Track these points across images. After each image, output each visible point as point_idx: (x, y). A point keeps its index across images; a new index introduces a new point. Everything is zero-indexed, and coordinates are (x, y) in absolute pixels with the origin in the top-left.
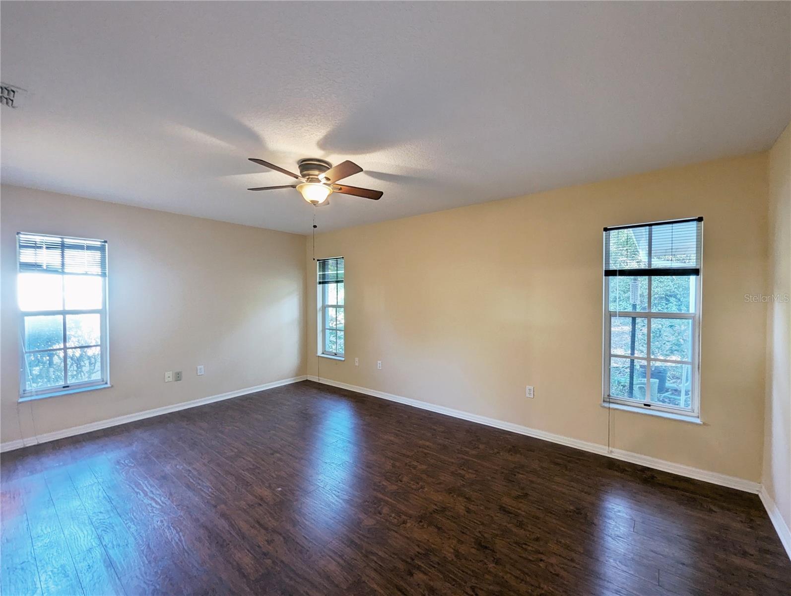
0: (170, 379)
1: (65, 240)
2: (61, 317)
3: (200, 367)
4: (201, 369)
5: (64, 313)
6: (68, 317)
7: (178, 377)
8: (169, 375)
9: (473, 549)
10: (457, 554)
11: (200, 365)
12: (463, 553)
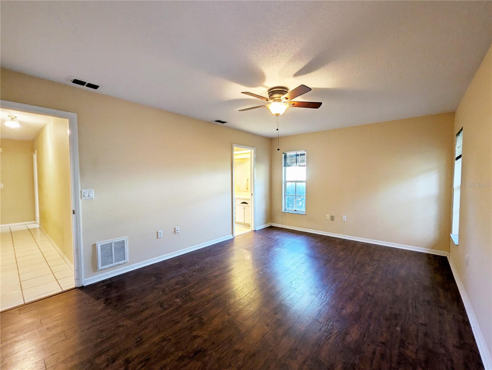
0: (328, 219)
1: (297, 153)
2: (295, 183)
3: (344, 216)
4: (344, 217)
5: (296, 182)
6: (297, 183)
7: (332, 218)
8: (328, 216)
9: (197, 346)
10: (195, 337)
11: (344, 215)
12: (196, 340)
